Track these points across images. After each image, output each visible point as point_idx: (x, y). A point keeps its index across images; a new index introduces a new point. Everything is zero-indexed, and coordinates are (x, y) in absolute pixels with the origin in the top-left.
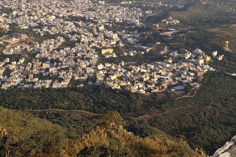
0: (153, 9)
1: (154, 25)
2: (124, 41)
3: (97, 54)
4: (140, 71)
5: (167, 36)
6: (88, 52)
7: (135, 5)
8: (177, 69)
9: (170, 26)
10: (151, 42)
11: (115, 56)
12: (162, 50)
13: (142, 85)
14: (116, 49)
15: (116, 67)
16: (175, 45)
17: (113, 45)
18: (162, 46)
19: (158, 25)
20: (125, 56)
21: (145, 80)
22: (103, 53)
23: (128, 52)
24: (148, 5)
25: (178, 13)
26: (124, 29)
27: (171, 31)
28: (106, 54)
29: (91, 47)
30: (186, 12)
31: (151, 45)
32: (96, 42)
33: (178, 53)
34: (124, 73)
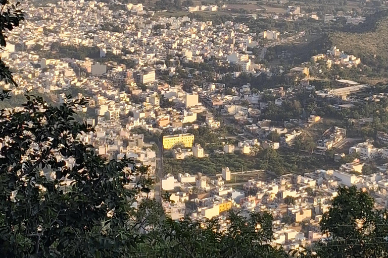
0: (280, 26)
1: (296, 69)
2: (219, 112)
3: (153, 149)
4: (279, 195)
5: (336, 100)
6: (126, 143)
7: (228, 14)
8: (379, 189)
9: (338, 71)
10: (296, 116)
11: (201, 153)
12: (328, 137)
13: (296, 233)
14: (201, 134)
15: (210, 184)
16: (365, 125)
17: (189, 124)
18: (326, 127)
19: (306, 71)
20: (229, 155)
21: (299, 218)
22: (165, 147)
23: (236, 143)
24: (265, 16)
25: (354, 36)
26: (211, 81)
27: (346, 85)
28: (175, 147)
29: (132, 131)
30: (374, 35)
31: (297, 125)
32: (142, 115)
33: (376, 145)
34: (237, 200)
